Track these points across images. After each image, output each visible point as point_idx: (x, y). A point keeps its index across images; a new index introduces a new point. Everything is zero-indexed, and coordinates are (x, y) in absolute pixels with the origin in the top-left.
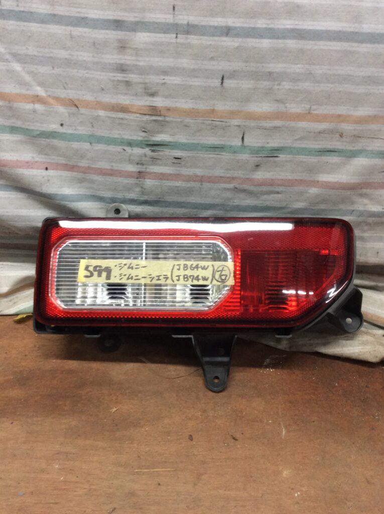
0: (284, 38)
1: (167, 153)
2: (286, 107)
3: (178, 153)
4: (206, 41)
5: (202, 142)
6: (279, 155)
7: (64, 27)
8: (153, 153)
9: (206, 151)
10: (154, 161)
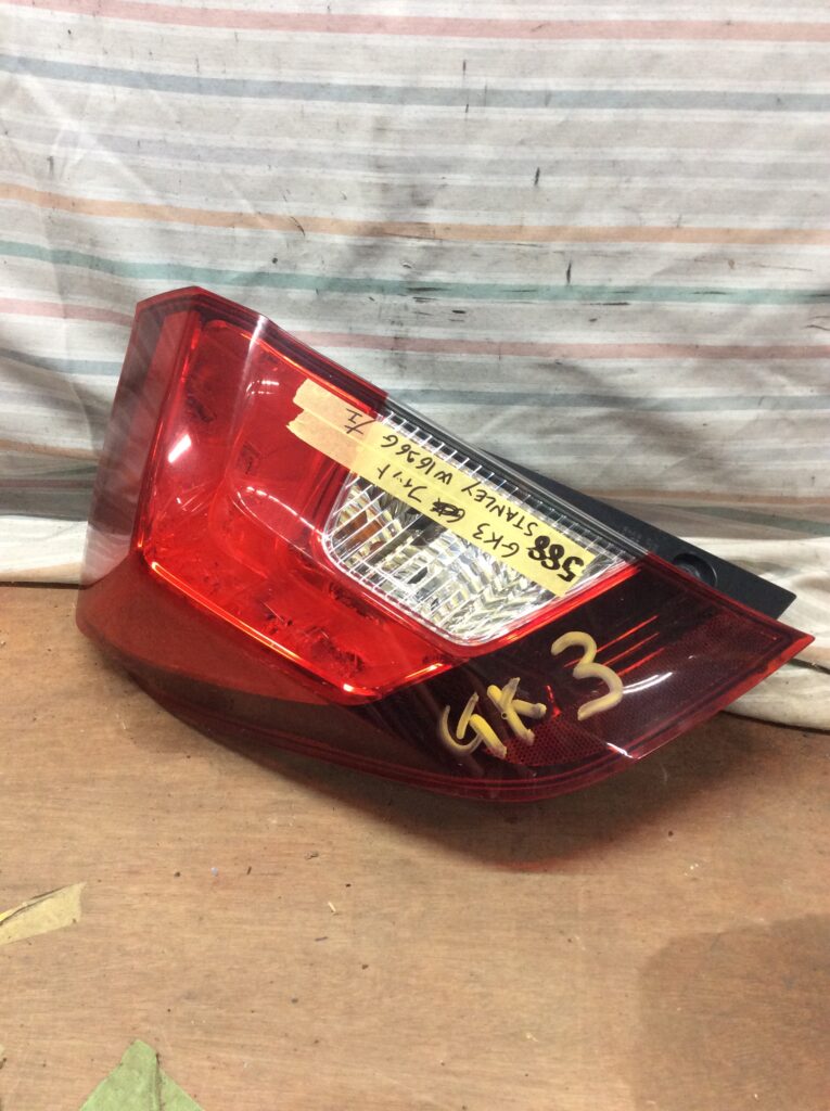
0: (637, 105)
1: (441, 304)
2: (640, 219)
3: (461, 303)
4: (513, 114)
5: (500, 282)
6: (628, 301)
7: (292, 102)
8: (419, 304)
9: (508, 297)
10: (421, 317)
